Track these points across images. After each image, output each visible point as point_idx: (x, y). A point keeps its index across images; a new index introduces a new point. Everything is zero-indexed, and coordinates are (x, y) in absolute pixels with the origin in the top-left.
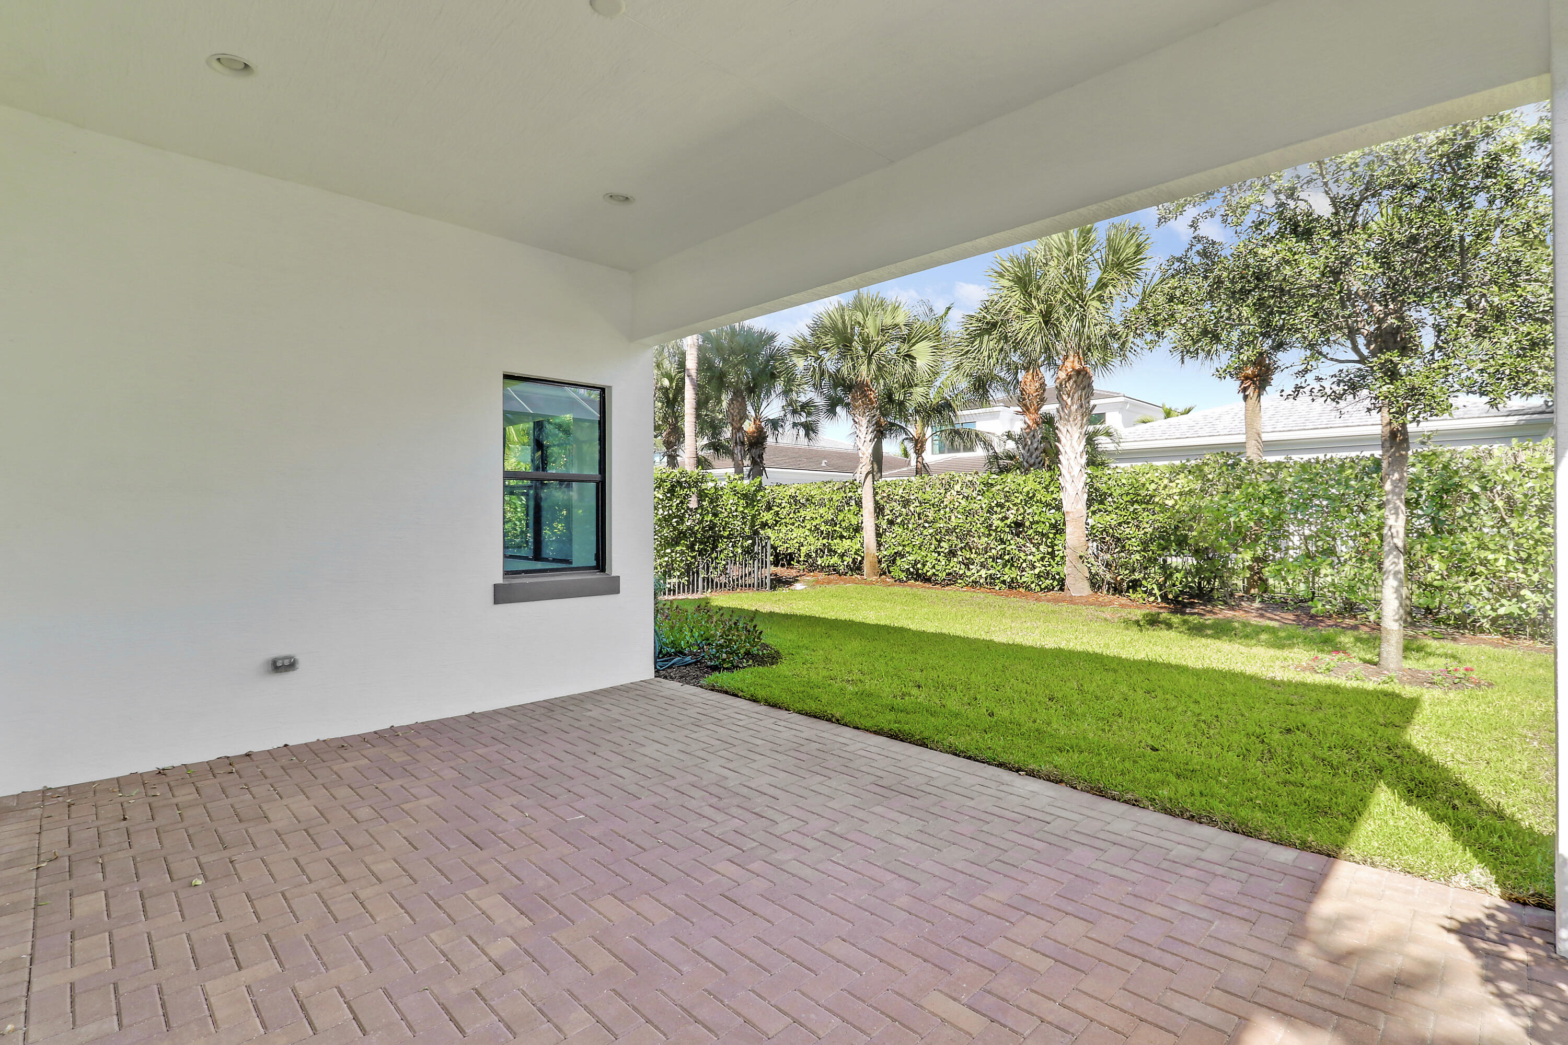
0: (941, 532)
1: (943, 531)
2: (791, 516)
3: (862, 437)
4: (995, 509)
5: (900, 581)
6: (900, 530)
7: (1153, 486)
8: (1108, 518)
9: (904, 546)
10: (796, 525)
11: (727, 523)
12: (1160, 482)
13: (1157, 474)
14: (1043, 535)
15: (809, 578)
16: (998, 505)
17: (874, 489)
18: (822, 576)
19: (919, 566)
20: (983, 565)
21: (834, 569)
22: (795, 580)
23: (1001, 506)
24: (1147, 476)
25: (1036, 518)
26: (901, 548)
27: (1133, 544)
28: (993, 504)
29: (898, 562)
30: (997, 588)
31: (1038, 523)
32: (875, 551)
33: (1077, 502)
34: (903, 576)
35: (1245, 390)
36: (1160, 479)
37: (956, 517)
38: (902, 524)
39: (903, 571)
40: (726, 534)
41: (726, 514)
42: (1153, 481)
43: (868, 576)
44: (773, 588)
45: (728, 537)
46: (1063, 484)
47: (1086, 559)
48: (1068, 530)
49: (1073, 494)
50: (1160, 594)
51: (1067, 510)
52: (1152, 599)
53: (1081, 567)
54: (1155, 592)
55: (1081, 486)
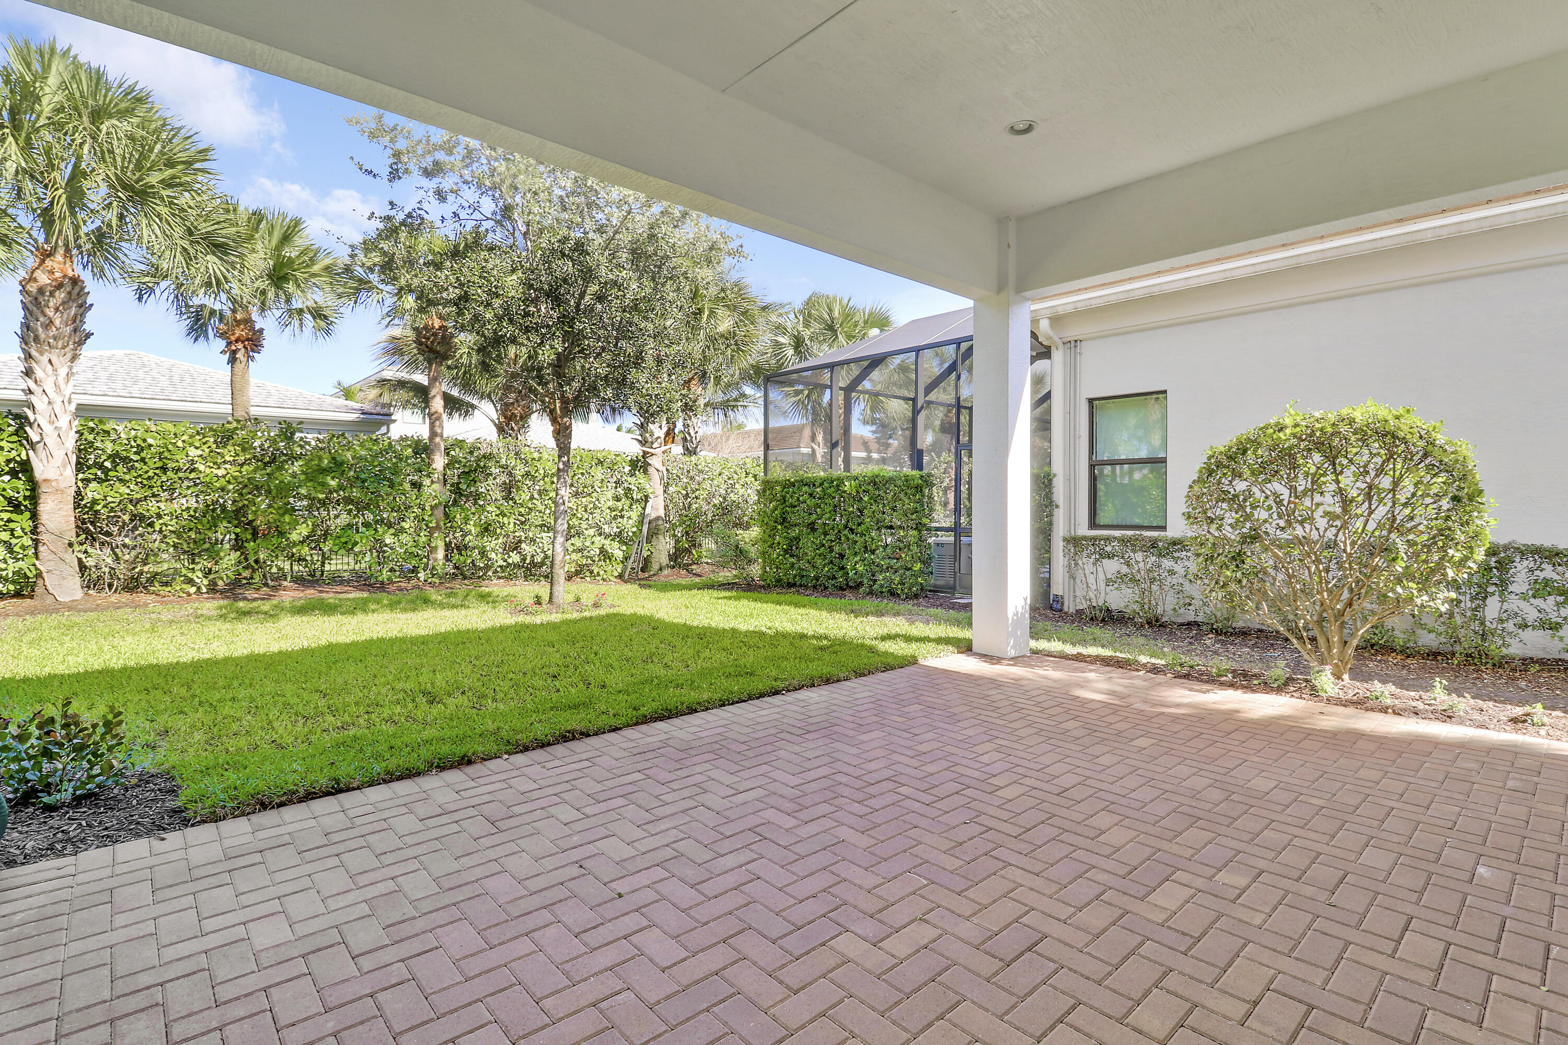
46: (35, 437)
47: (77, 548)
48: (47, 507)
49: (59, 455)
50: (206, 582)
51: (45, 476)
52: (193, 590)
53: (71, 559)
54: (198, 581)
55: (71, 441)
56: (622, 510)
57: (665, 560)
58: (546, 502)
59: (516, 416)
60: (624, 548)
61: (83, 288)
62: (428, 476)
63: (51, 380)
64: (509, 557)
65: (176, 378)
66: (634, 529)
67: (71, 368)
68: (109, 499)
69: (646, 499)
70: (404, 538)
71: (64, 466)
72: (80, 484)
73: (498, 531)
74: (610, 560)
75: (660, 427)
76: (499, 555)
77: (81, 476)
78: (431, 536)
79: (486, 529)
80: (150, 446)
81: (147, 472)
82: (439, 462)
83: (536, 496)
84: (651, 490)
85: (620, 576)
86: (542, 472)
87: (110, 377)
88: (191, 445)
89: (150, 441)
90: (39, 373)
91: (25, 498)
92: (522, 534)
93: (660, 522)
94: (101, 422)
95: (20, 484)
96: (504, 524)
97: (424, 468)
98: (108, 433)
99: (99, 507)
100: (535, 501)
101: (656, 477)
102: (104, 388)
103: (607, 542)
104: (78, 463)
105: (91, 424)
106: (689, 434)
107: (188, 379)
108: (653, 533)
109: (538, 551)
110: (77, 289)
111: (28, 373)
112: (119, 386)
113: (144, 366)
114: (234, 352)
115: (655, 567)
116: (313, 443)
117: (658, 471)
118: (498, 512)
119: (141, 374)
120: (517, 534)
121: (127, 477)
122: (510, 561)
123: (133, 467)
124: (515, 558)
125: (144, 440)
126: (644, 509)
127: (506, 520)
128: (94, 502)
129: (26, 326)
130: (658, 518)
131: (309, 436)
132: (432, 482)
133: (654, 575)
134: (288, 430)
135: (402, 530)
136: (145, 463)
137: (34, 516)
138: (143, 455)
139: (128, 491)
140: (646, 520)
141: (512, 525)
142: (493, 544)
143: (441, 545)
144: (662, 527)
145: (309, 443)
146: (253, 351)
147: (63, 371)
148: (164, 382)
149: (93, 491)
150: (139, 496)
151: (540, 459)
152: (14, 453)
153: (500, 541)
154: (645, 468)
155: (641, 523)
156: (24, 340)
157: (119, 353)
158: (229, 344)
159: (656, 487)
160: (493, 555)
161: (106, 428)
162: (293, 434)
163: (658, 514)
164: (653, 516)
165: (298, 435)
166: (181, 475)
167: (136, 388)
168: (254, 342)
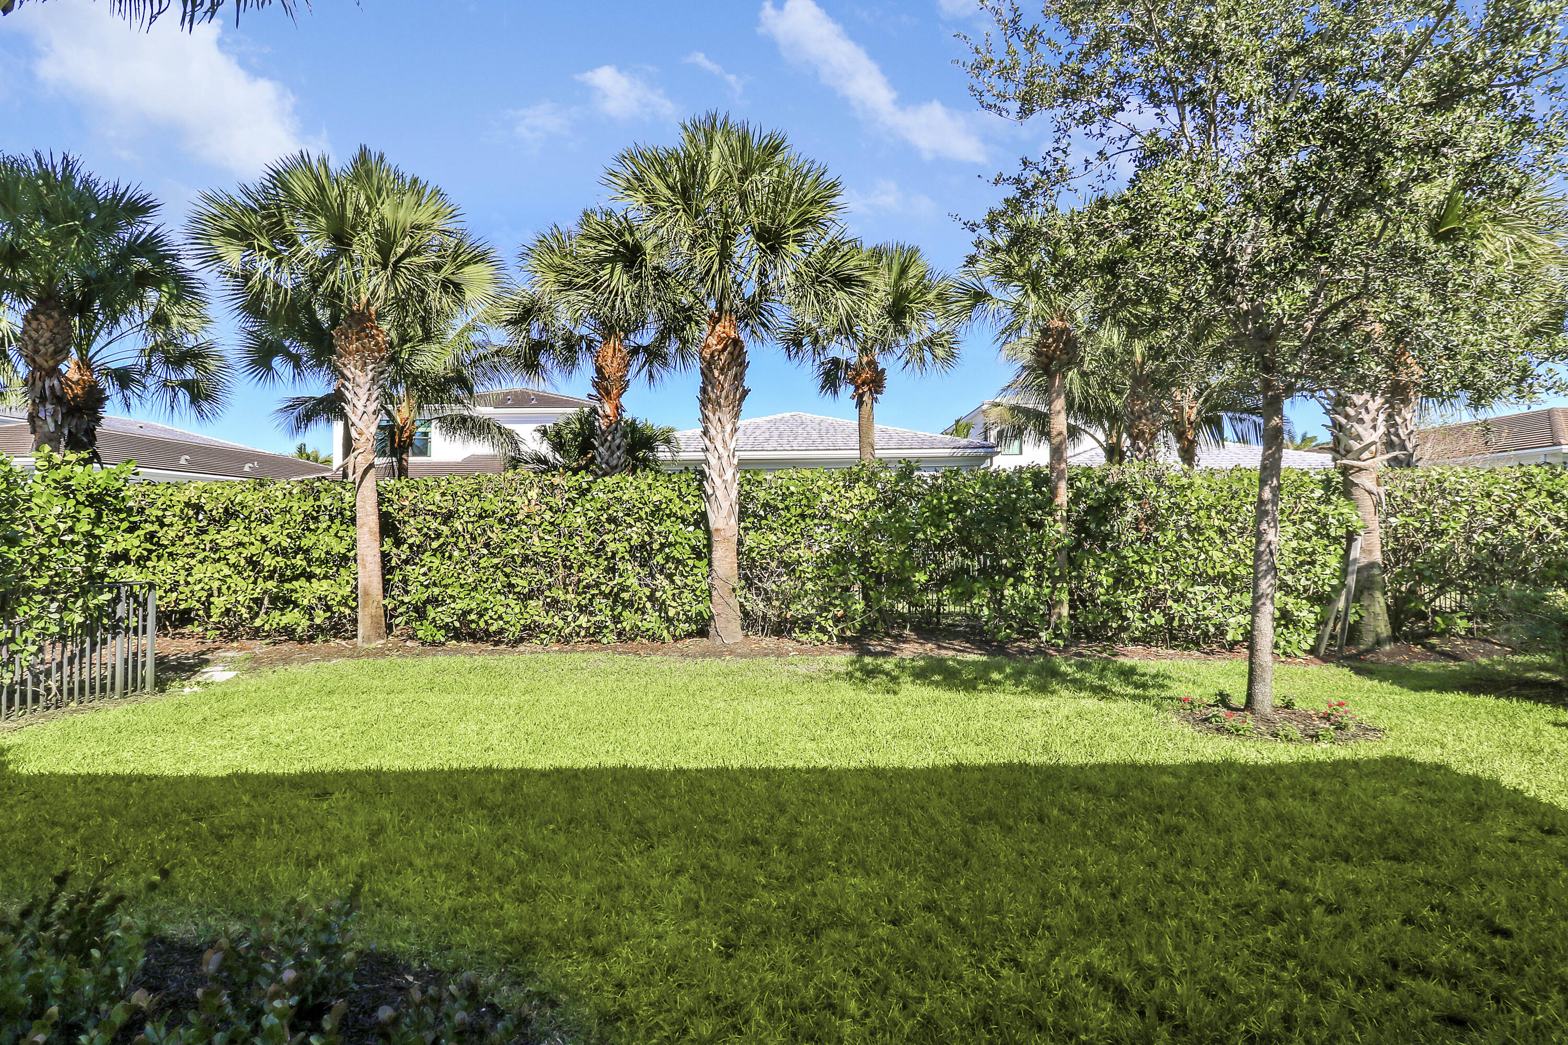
0: (513, 561)
1: (518, 560)
2: (187, 540)
3: (360, 405)
5: (433, 644)
6: (437, 562)
9: (446, 586)
10: (200, 557)
11: (43, 558)
14: (679, 562)
15: (232, 652)
16: (611, 520)
17: (379, 494)
18: (260, 647)
19: (473, 617)
20: (582, 609)
21: (289, 632)
22: (201, 662)
25: (671, 539)
26: (436, 591)
27: (808, 569)
28: (602, 519)
29: (431, 612)
31: (671, 545)
32: (381, 597)
34: (440, 637)
37: (541, 539)
38: (441, 550)
39: (439, 628)
40: (41, 583)
41: (40, 539)
43: (368, 639)
44: (161, 685)
45: (46, 591)
46: (710, 491)
47: (738, 592)
48: (717, 555)
49: (726, 505)
50: (836, 631)
51: (716, 526)
52: (825, 638)
53: (734, 603)
54: (830, 629)
55: (734, 494)
56: (1314, 552)
57: (1384, 628)
58: (1200, 544)
59: (1144, 433)
60: (1317, 609)
61: (742, 348)
62: (1051, 514)
63: (720, 436)
64: (1151, 617)
65: (824, 431)
66: (1335, 582)
67: (734, 423)
68: (762, 547)
69: (1351, 537)
70: (1023, 588)
71: (730, 517)
72: (742, 532)
73: (1137, 583)
74: (1295, 625)
75: (1374, 428)
76: (1138, 614)
77: (742, 524)
78: (1054, 588)
79: (1122, 579)
80: (792, 493)
81: (789, 520)
82: (1063, 495)
83: (1186, 535)
84: (1361, 524)
85: (1313, 651)
86: (1194, 503)
87: (780, 436)
88: (825, 490)
89: (792, 489)
90: (712, 432)
91: (704, 546)
92: (1168, 587)
93: (1376, 571)
94: (755, 473)
95: (700, 534)
96: (1144, 573)
97: (1047, 506)
98: (760, 482)
99: (754, 555)
100: (1184, 543)
101: (1367, 503)
102: (775, 444)
103: (1290, 600)
104: (740, 512)
105: (748, 476)
106: (1398, 436)
107: (832, 431)
108: (1365, 587)
109: (1190, 610)
110: (738, 348)
111: (705, 432)
112: (785, 441)
113: (802, 423)
114: (861, 396)
115: (1369, 639)
116: (929, 481)
117: (1370, 493)
118: (1136, 558)
119: (800, 430)
120: (1161, 587)
121: (775, 525)
122: (1152, 622)
123: (780, 515)
124: (1158, 618)
125: (788, 489)
126: (1347, 552)
127: (1146, 569)
128: (751, 550)
129: (704, 391)
130: (1372, 565)
131: (926, 474)
132: (1055, 521)
133: (1368, 651)
134: (907, 470)
135: (1022, 580)
136: (789, 510)
137: (710, 564)
138: (787, 503)
139: (775, 538)
140: (1353, 568)
141: (1154, 576)
142: (1130, 601)
143: (1065, 597)
144: (1379, 579)
145: (925, 482)
146: (877, 392)
147: (728, 428)
148: (815, 435)
149: (751, 539)
150: (783, 543)
151: (1191, 485)
152: (697, 505)
153: (1140, 595)
154: (1348, 491)
155: (1344, 572)
156: (703, 404)
157: (787, 415)
158: (857, 388)
159: (1367, 517)
160: (1130, 614)
161: (759, 478)
162: (912, 472)
163: (1372, 559)
164: (1364, 561)
165: (916, 473)
166: (816, 521)
167: (796, 442)
168: (876, 382)
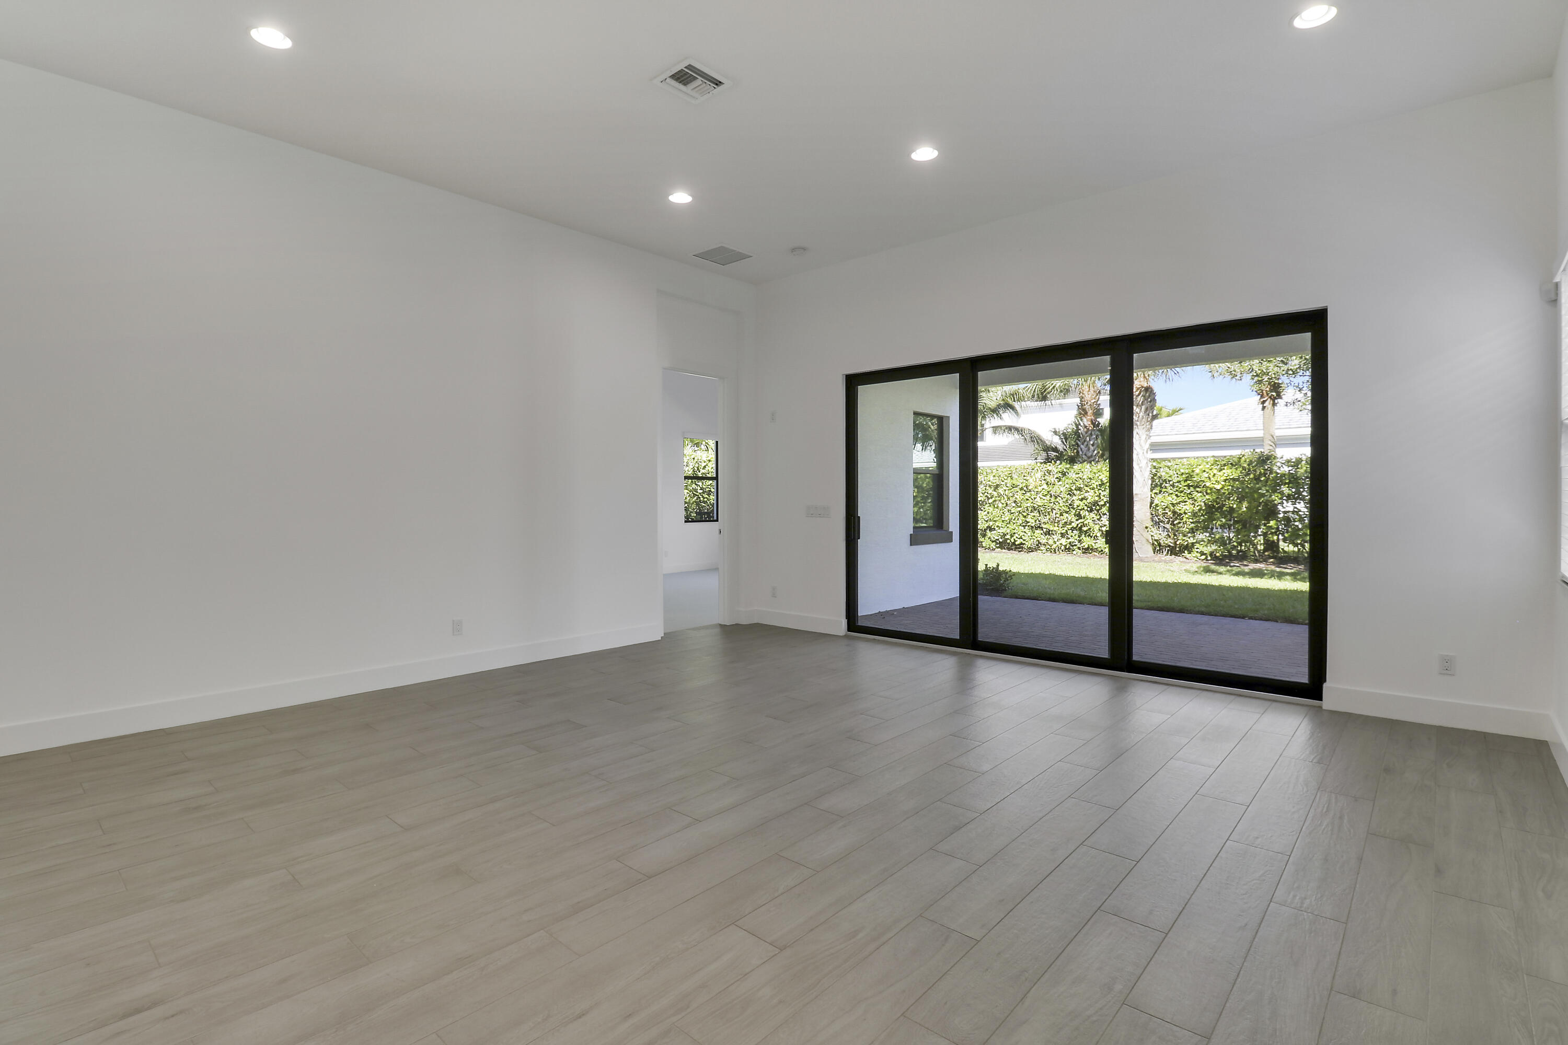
0: (1028, 510)
1: (1030, 509)
4: (1075, 492)
7: (1206, 475)
8: (1170, 498)
12: (1210, 472)
13: (1208, 466)
20: (1063, 535)
23: (1079, 489)
24: (1201, 467)
28: (1073, 488)
30: (1074, 552)
33: (1144, 487)
35: (1263, 402)
36: (1211, 470)
37: (1041, 498)
39: (993, 542)
42: (1204, 471)
47: (1150, 529)
48: (1136, 508)
49: (1141, 481)
51: (1135, 492)
52: (1203, 557)
53: (1147, 535)
55: (1147, 474)
72: (1153, 496)
77: (1154, 491)
80: (1182, 473)
81: (1180, 488)
89: (1182, 470)
110: (1148, 393)
123: (1174, 486)
128: (1157, 505)
136: (1180, 483)
149: (1158, 500)
150: (1176, 502)
